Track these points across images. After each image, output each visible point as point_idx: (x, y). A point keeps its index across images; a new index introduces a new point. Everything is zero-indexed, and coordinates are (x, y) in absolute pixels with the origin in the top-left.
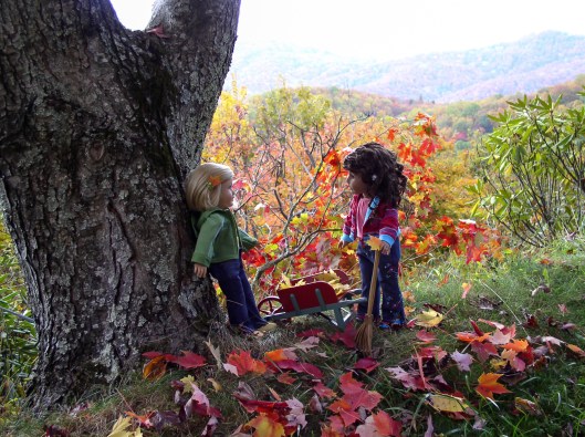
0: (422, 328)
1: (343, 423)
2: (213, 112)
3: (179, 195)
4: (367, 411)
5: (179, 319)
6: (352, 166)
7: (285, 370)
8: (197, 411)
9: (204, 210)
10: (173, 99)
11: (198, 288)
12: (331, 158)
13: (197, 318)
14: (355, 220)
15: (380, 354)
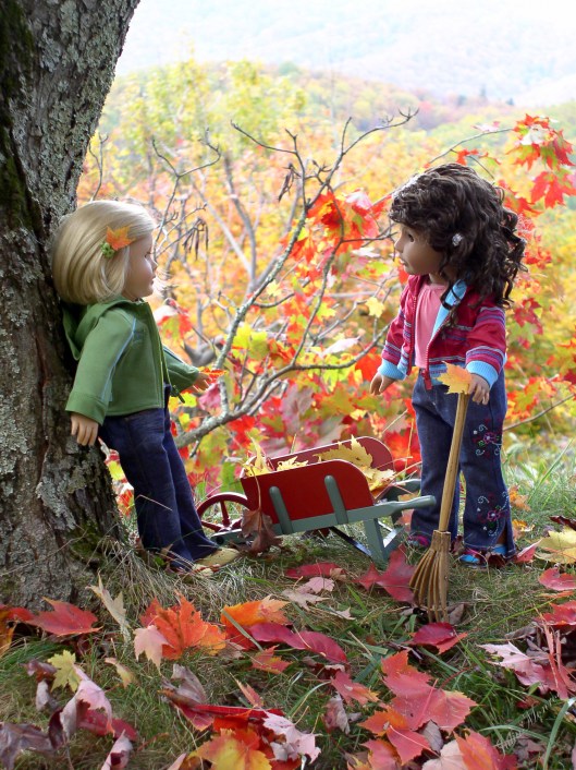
0: (550, 565)
1: (395, 755)
2: (107, 91)
3: (38, 267)
4: (443, 734)
5: (38, 532)
6: (410, 213)
7: (265, 645)
8: (85, 724)
9: (93, 301)
10: (26, 62)
11: (78, 469)
12: (325, 210)
13: (76, 533)
14: (411, 332)
15: (463, 617)
